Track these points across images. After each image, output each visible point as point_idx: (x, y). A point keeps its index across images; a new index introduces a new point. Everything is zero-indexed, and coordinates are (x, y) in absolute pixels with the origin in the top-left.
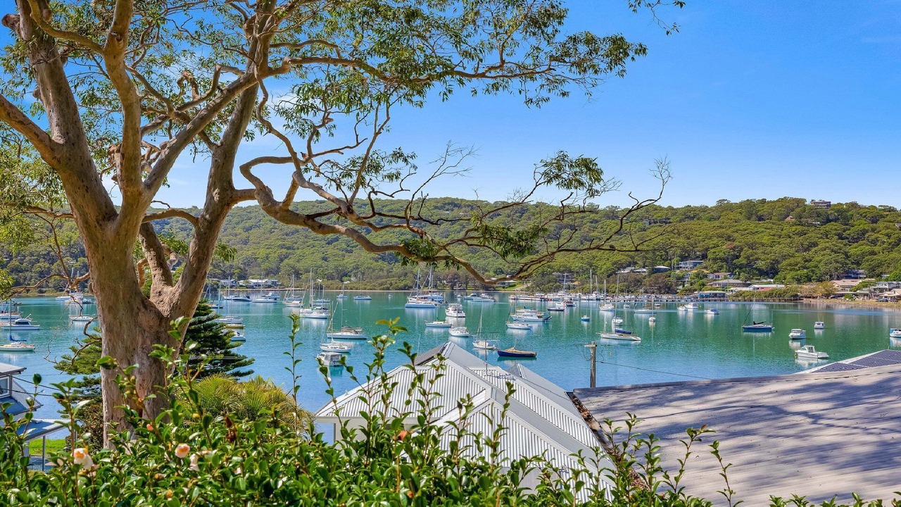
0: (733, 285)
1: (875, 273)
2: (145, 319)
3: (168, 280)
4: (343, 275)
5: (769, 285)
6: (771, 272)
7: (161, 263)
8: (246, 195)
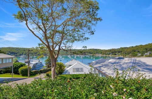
0: (90, 54)
1: (99, 53)
2: (54, 58)
3: (56, 55)
4: (63, 54)
5: (92, 54)
6: (92, 53)
7: (55, 54)
8: (61, 49)
